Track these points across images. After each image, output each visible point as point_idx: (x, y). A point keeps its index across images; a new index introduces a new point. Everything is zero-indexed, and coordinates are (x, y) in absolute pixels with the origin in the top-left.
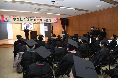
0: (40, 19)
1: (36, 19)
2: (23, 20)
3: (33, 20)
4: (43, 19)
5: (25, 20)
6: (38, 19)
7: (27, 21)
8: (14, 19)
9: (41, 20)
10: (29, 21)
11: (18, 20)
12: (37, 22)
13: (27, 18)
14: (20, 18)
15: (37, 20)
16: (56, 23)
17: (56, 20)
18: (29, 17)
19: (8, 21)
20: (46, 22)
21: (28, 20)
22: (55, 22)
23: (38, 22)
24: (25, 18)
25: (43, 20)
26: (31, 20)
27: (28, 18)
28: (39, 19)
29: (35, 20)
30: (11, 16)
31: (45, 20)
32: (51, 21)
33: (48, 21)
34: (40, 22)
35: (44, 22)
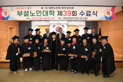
0: (72, 10)
1: (63, 10)
2: (36, 14)
3: (56, 13)
4: (78, 10)
5: (39, 14)
6: (67, 10)
7: (42, 16)
8: (20, 14)
9: (74, 13)
10: (47, 17)
11: (26, 14)
12: (63, 16)
13: (42, 10)
14: (29, 10)
15: (63, 13)
16: (111, 18)
17: (111, 13)
18: (46, 8)
19: (8, 17)
20: (84, 16)
21: (45, 14)
22: (108, 16)
23: (67, 16)
25: (78, 13)
26: (52, 13)
27: (46, 10)
28: (69, 10)
29: (60, 13)
30: (14, 8)
31: (82, 13)
32: (97, 15)
33: (90, 16)
34: (71, 16)
35: (79, 18)
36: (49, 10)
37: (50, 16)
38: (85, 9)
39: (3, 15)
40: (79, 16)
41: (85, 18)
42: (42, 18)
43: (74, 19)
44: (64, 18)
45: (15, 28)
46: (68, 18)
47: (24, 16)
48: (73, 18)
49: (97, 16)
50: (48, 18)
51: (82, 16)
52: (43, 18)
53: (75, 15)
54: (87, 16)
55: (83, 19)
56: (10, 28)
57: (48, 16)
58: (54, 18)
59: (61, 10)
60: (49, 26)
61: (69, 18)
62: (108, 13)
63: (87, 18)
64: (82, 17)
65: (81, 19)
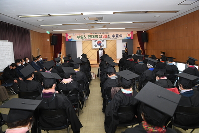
0: (108, 34)
2: (87, 37)
3: (99, 36)
4: (111, 34)
5: (89, 37)
8: (78, 37)
9: (109, 36)
10: (93, 39)
11: (82, 38)
12: (103, 38)
13: (91, 35)
14: (83, 35)
15: (103, 36)
16: (131, 38)
17: (131, 35)
18: (93, 34)
19: (72, 39)
21: (92, 37)
22: (129, 37)
23: (105, 38)
24: (89, 34)
25: (111, 36)
28: (106, 34)
29: (101, 37)
30: (75, 34)
31: (114, 36)
32: (122, 37)
36: (95, 35)
37: (95, 38)
38: (115, 34)
39: (68, 38)
40: (112, 38)
48: (108, 39)
59: (101, 34)
62: (129, 35)
65: (113, 40)
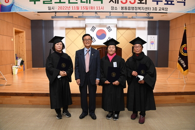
7: (80, 4)
19: (12, 5)
20: (162, 5)
32: (184, 3)
33: (171, 4)
34: (136, 5)
35: (152, 9)
39: (2, 1)
41: (163, 9)
42: (78, 8)
43: (142, 11)
44: (122, 8)
45: (25, 33)
46: (129, 8)
47: (44, 3)
48: (139, 8)
49: (184, 5)
50: (92, 8)
51: (157, 4)
52: (80, 8)
53: (144, 1)
54: (167, 4)
55: (158, 11)
56: (17, 32)
57: (90, 3)
58: (103, 8)
60: (84, 28)
61: (133, 8)
63: (167, 9)
64: (158, 7)
65: (154, 11)
